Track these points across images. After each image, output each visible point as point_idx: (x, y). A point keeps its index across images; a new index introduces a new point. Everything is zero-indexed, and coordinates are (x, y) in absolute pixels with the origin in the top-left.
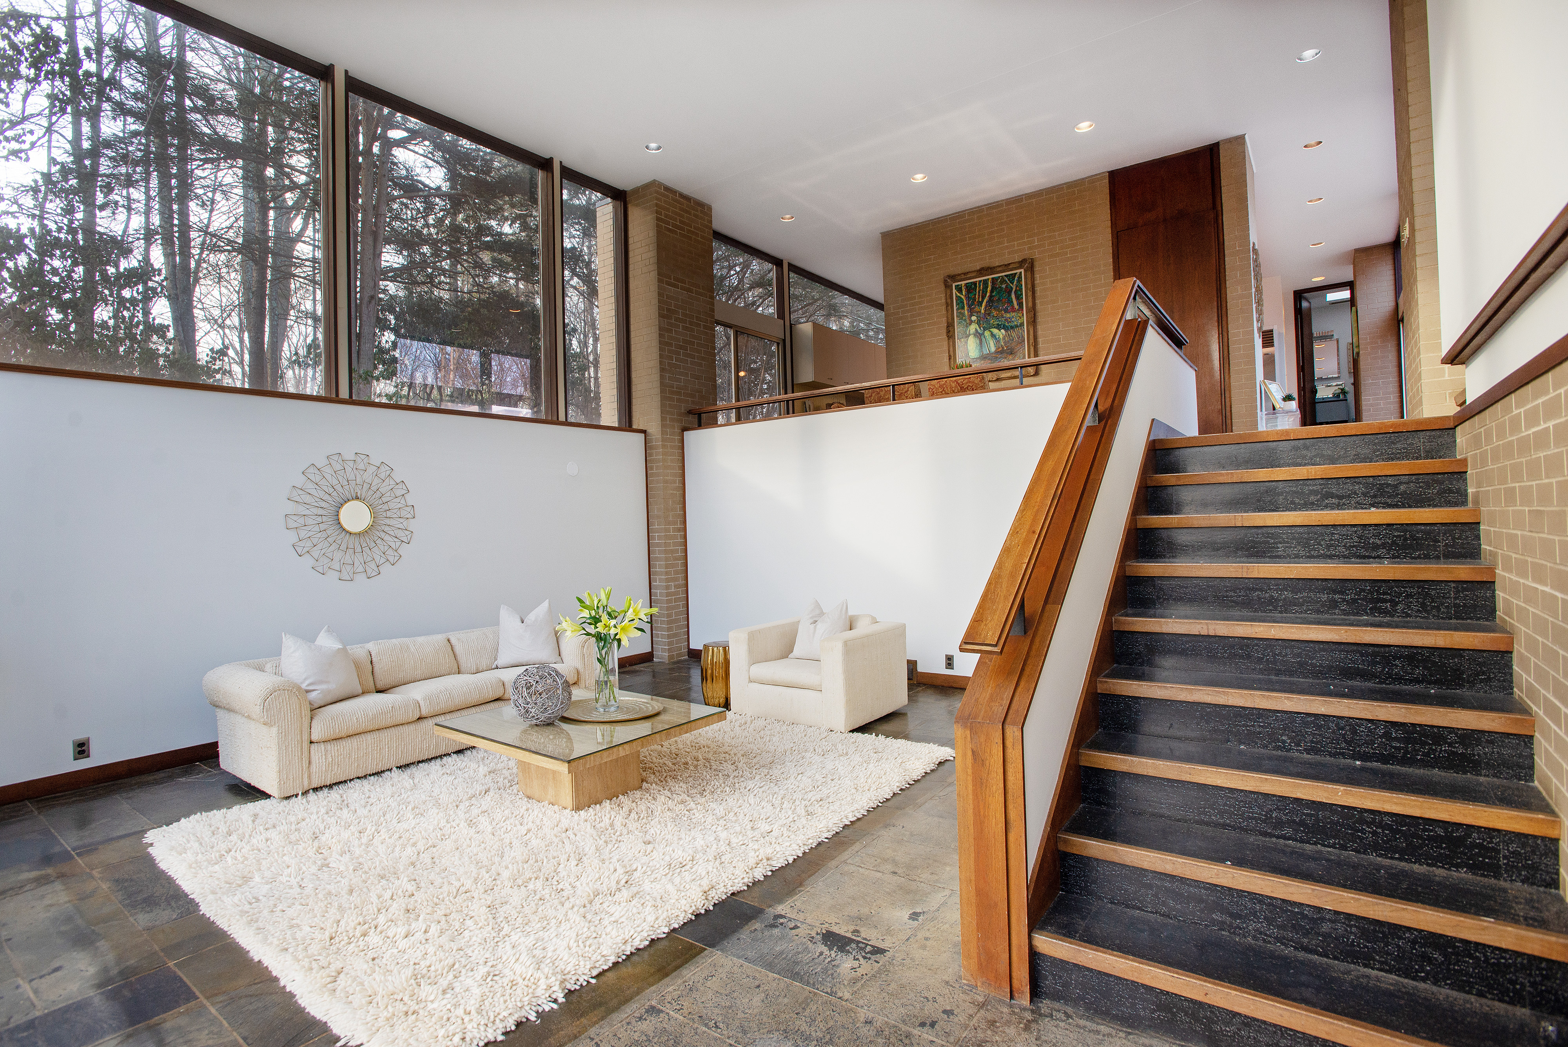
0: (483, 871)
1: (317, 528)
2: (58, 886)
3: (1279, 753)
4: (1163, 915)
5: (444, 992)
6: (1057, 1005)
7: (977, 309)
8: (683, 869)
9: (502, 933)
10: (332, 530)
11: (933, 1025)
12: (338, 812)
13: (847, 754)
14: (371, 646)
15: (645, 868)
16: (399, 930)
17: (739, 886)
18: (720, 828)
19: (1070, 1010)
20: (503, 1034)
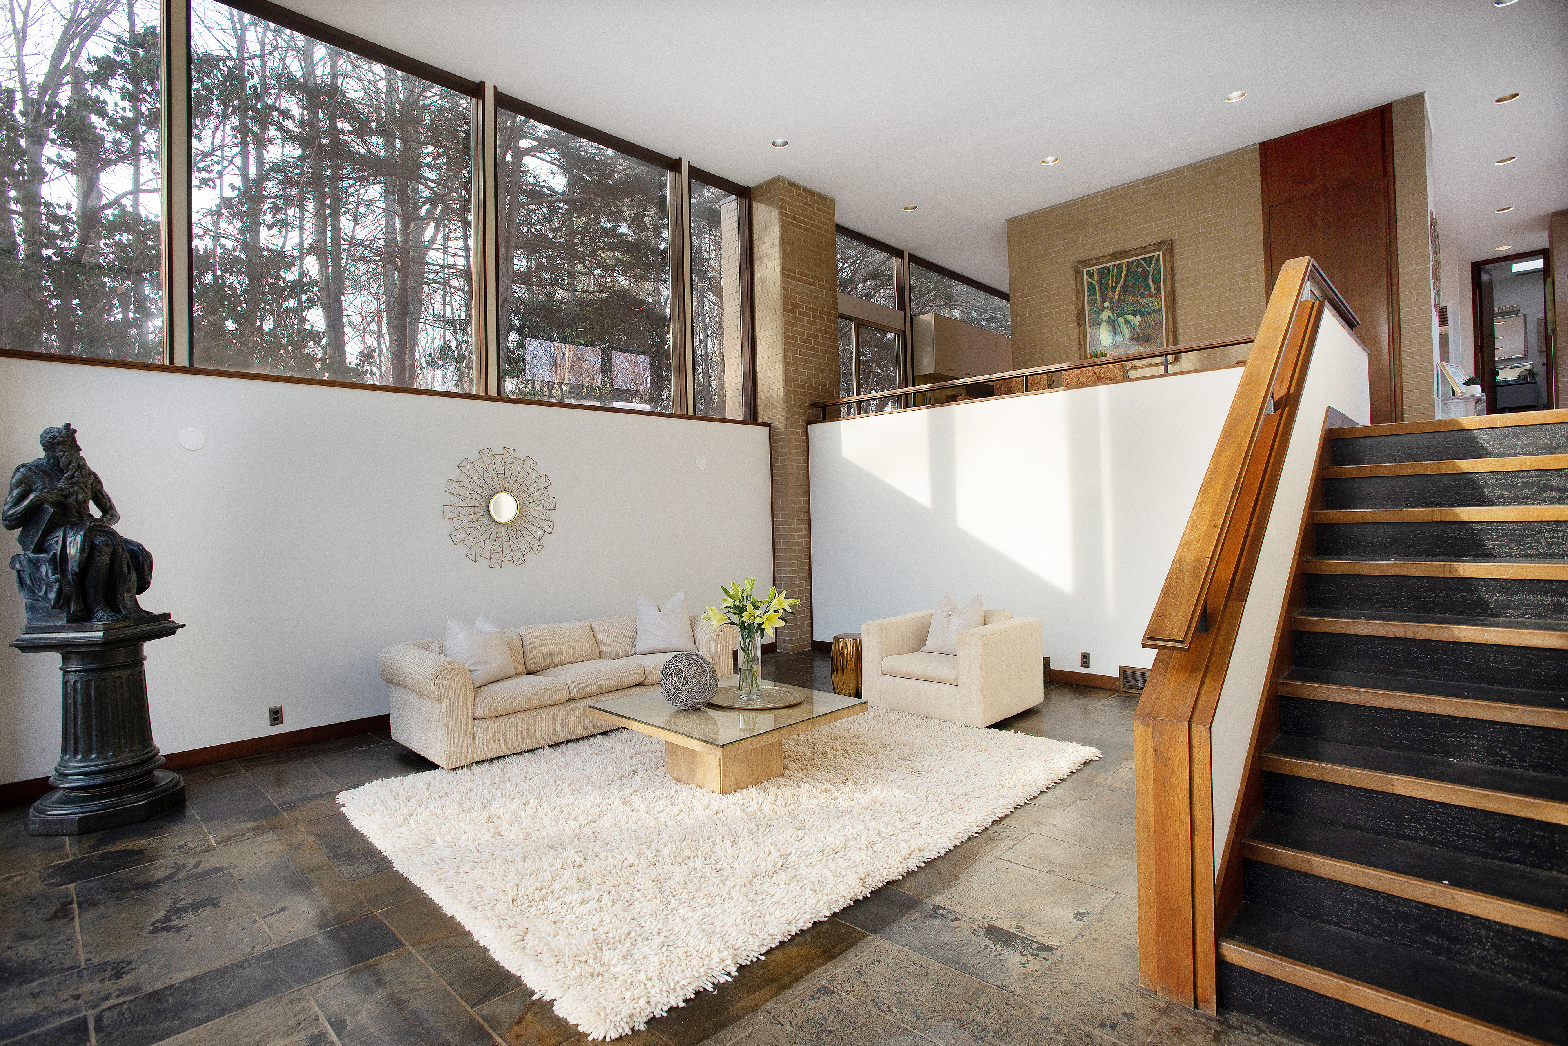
0: (644, 847)
1: (470, 519)
2: (272, 836)
3: (1498, 768)
4: (1365, 933)
5: (625, 958)
6: (1246, 1018)
7: (1110, 295)
8: (837, 856)
9: (670, 907)
10: (484, 521)
11: (1113, 1026)
12: (502, 785)
13: (987, 750)
14: (522, 630)
15: (799, 852)
16: (575, 897)
17: (894, 876)
18: (867, 818)
19: (1261, 1024)
20: (684, 1001)
